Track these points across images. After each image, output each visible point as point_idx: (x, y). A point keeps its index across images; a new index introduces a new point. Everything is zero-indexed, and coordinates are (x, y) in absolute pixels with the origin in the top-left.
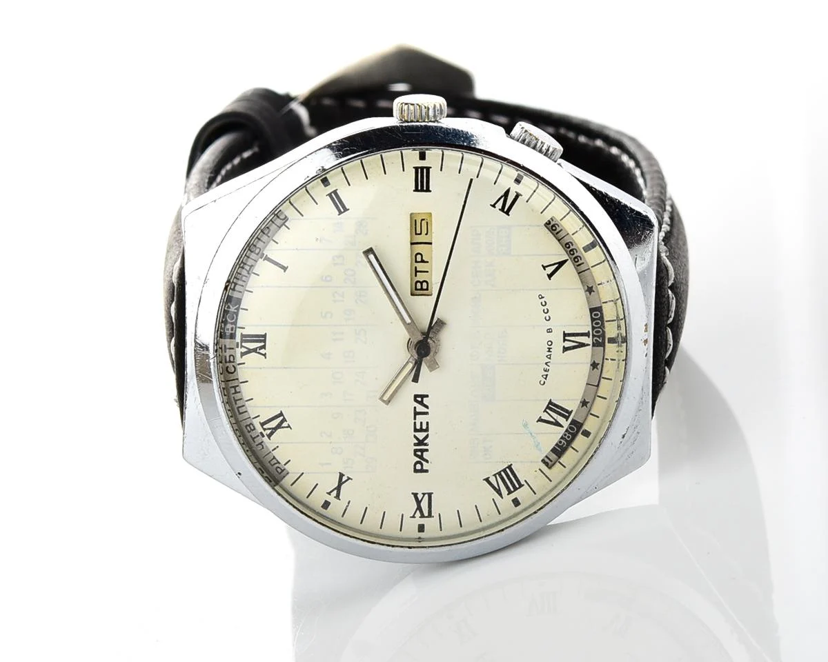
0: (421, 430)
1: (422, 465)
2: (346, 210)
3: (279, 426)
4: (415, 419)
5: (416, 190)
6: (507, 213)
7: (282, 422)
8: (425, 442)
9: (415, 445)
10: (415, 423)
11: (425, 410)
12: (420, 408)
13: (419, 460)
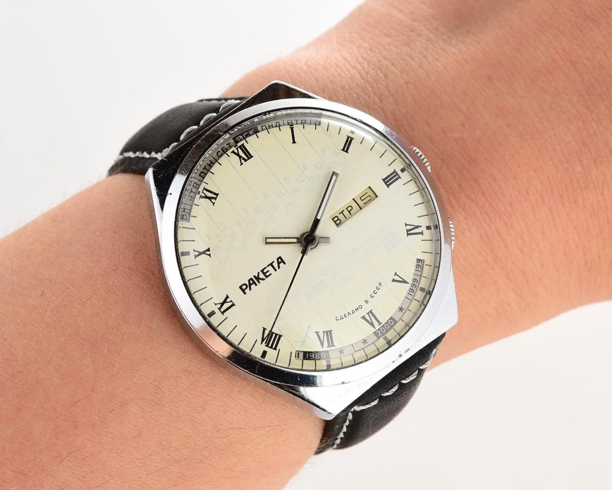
0: (264, 274)
1: (247, 288)
2: (347, 151)
3: (210, 198)
4: (268, 266)
5: (384, 180)
6: (408, 234)
7: (213, 198)
8: (260, 281)
9: (255, 276)
10: (266, 268)
11: (277, 268)
12: (275, 265)
13: (248, 284)
